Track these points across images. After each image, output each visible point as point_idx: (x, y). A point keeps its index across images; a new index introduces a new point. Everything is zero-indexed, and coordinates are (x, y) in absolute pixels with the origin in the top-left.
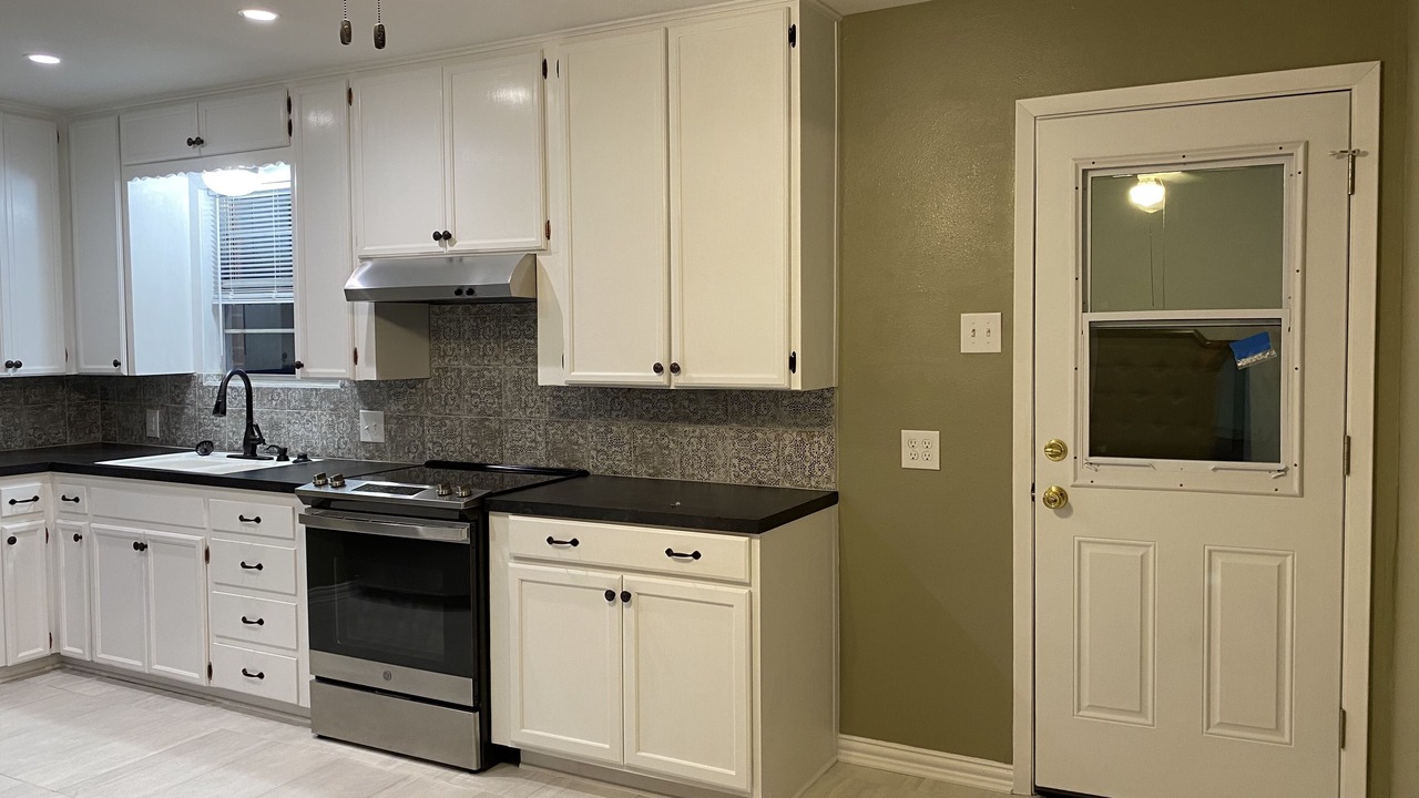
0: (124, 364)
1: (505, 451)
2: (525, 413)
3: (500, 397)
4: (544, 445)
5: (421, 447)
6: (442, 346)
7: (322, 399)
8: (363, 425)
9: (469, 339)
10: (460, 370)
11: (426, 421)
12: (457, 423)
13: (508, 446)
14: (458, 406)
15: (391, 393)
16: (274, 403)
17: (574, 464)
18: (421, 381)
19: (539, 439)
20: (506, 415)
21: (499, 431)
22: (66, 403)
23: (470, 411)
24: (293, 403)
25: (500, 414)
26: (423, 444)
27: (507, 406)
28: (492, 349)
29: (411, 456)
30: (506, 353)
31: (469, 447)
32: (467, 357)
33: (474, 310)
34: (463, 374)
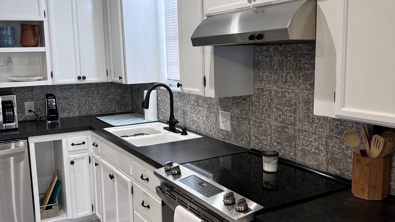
0: (124, 78)
1: (298, 152)
2: (312, 127)
3: (295, 112)
4: (325, 153)
5: (248, 138)
6: (261, 74)
7: (204, 102)
8: (221, 119)
9: (276, 70)
10: (271, 92)
11: (252, 123)
12: (268, 126)
13: (299, 148)
14: (269, 115)
15: (234, 102)
16: (185, 101)
17: (347, 173)
18: (249, 96)
19: (321, 148)
20: (299, 126)
21: (294, 137)
23: (276, 120)
24: (192, 103)
25: (294, 125)
26: (250, 136)
27: (300, 120)
28: (291, 78)
29: (244, 142)
30: (300, 81)
31: (275, 144)
32: (275, 82)
33: (280, 48)
34: (273, 94)
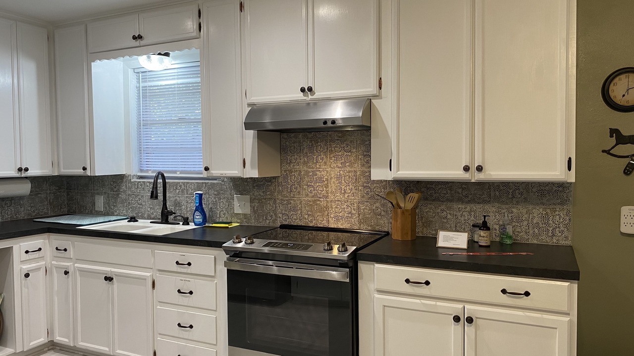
0: (88, 169)
1: (330, 219)
2: (344, 196)
3: (327, 186)
4: (357, 215)
5: (274, 216)
6: (289, 157)
7: (209, 189)
8: (236, 204)
9: (307, 153)
10: (300, 172)
11: (278, 201)
12: (298, 202)
13: (332, 216)
14: (299, 192)
15: (255, 185)
17: (378, 227)
18: (274, 178)
19: (353, 212)
20: (331, 197)
21: (327, 207)
22: (48, 192)
23: (307, 195)
25: (327, 197)
26: (276, 215)
27: (332, 192)
28: (322, 159)
29: (268, 221)
30: (331, 161)
31: (306, 216)
32: (305, 163)
33: (310, 136)
34: (303, 173)
